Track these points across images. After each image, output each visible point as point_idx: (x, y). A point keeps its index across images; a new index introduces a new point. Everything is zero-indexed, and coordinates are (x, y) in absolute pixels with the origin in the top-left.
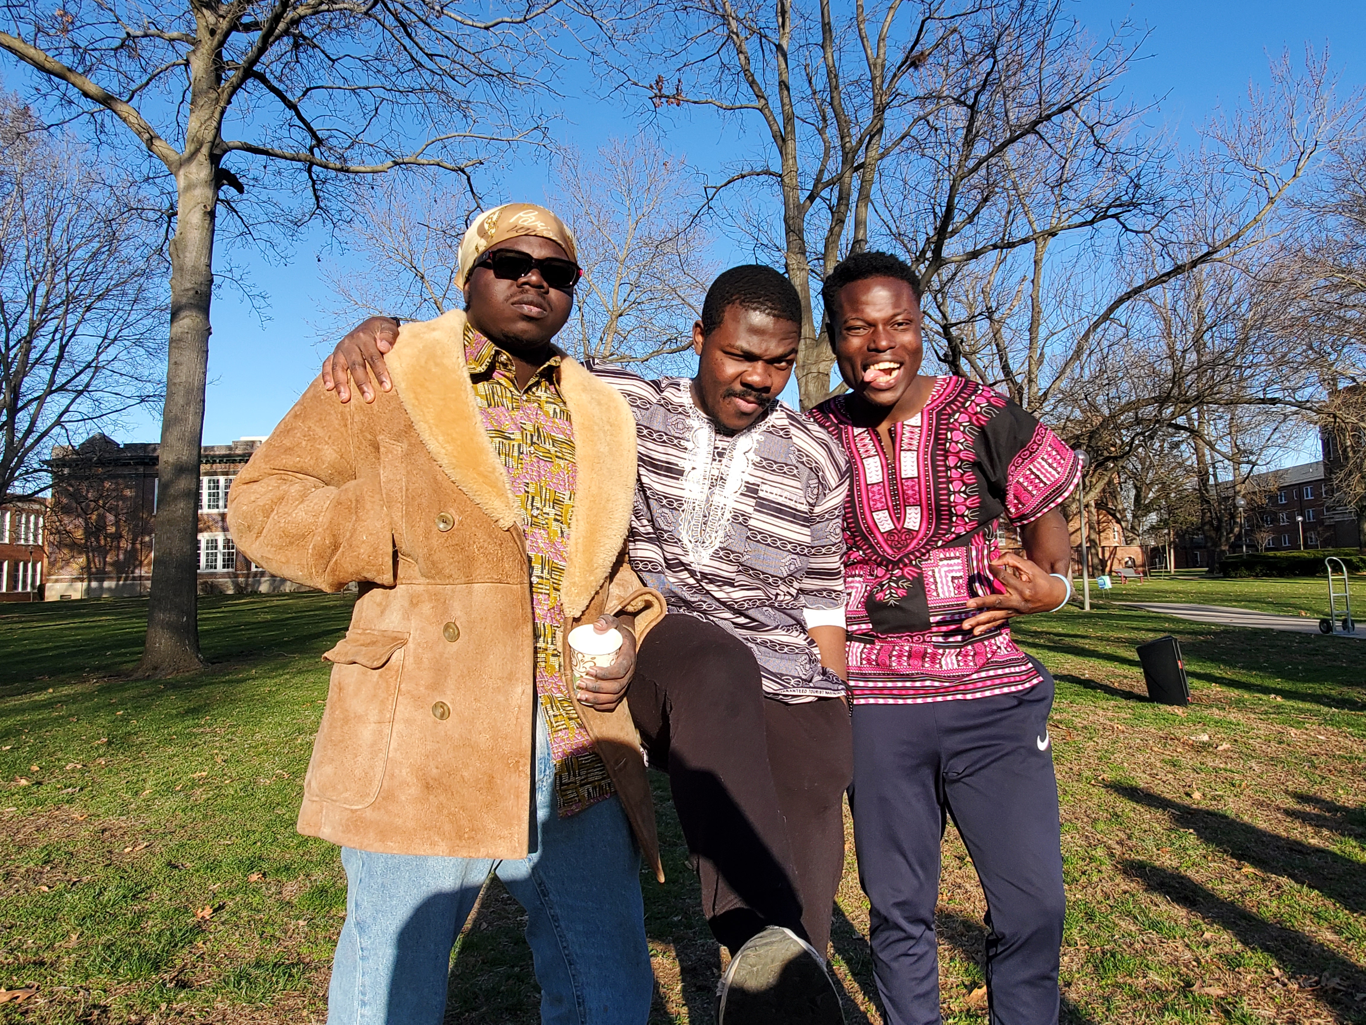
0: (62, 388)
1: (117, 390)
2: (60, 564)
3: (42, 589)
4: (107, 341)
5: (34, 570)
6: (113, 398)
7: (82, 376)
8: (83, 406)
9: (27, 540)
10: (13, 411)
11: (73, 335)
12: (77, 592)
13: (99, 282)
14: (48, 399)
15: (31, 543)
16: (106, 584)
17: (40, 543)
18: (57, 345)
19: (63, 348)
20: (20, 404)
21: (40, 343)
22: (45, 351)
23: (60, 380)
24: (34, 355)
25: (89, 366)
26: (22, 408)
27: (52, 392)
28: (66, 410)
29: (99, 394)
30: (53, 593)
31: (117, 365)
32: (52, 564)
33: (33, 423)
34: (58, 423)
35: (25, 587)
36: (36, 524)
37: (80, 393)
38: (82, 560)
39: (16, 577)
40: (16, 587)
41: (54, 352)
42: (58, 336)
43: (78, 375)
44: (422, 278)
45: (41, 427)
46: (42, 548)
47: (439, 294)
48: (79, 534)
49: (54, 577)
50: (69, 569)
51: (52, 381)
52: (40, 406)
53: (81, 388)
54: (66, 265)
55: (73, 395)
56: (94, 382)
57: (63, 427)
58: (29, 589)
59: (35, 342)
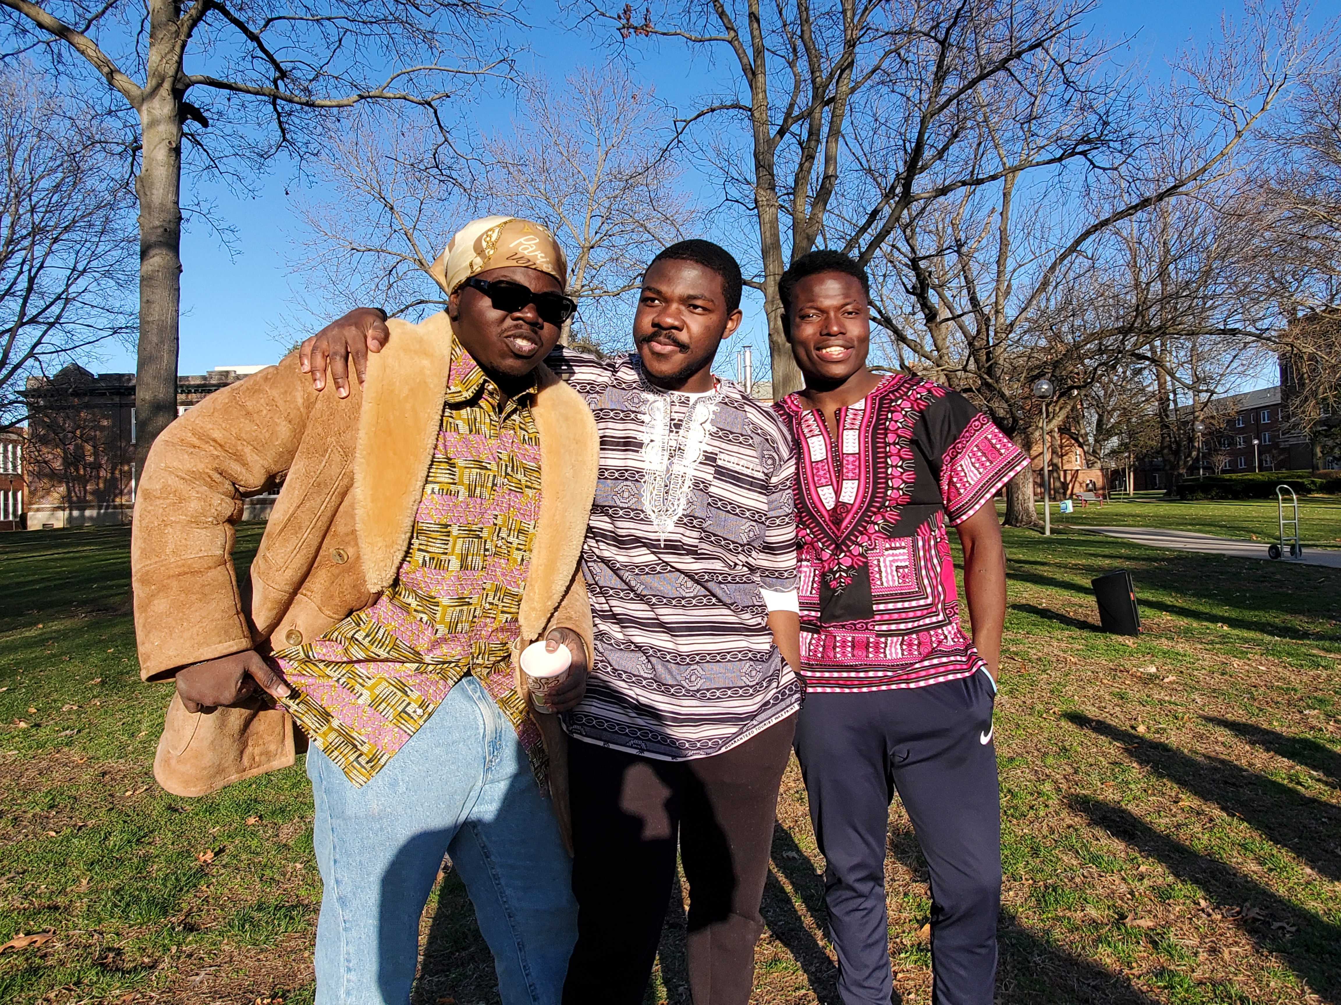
0: (33, 321)
1: (89, 322)
2: (40, 493)
3: (24, 518)
4: (76, 273)
5: (15, 499)
6: (85, 330)
7: (53, 308)
8: (55, 337)
9: (6, 469)
11: (41, 267)
12: (59, 520)
13: (65, 213)
14: (20, 331)
15: (10, 471)
16: (88, 513)
17: (19, 471)
18: (25, 277)
19: (31, 280)
21: (8, 274)
22: (14, 283)
23: (31, 311)
25: (59, 298)
27: (23, 324)
28: (39, 343)
29: (72, 326)
30: (35, 522)
31: (87, 297)
32: (33, 493)
33: (5, 355)
34: (31, 354)
35: (6, 515)
36: (14, 453)
37: (51, 325)
38: (62, 489)
41: (23, 283)
42: (26, 268)
43: (48, 307)
44: (392, 208)
45: (14, 358)
46: (21, 477)
47: (409, 225)
48: (57, 465)
49: (35, 506)
50: (50, 498)
51: (23, 313)
52: (13, 338)
53: (52, 320)
54: (30, 196)
55: (45, 327)
56: (65, 314)
57: (37, 359)
58: (11, 518)
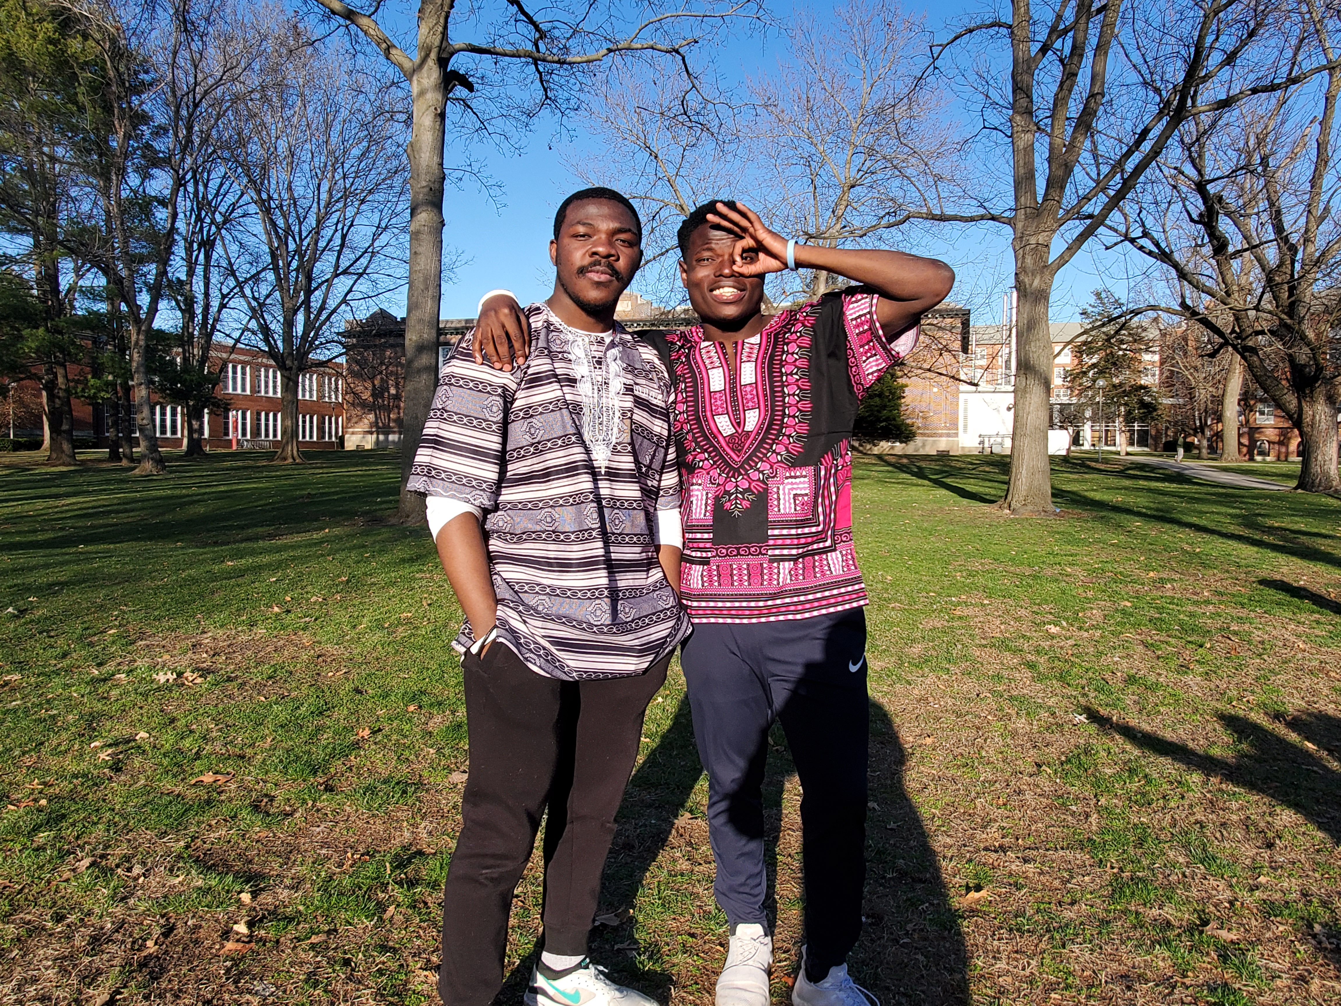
0: (345, 272)
1: (389, 272)
2: (354, 420)
3: (341, 440)
4: (380, 230)
5: (337, 423)
6: (387, 279)
7: (362, 260)
8: (363, 286)
9: (330, 397)
10: (309, 293)
11: (352, 225)
12: (369, 442)
13: (371, 177)
14: (336, 281)
15: (333, 400)
16: (391, 437)
17: (340, 400)
18: (338, 234)
19: (344, 237)
20: (314, 285)
21: (327, 233)
22: (330, 240)
23: (344, 264)
24: (322, 244)
25: (366, 252)
26: (316, 289)
27: (337, 276)
28: (350, 291)
29: (376, 276)
30: (351, 443)
31: (389, 249)
32: (349, 419)
33: (324, 302)
34: (344, 301)
35: (330, 437)
36: (337, 385)
37: (360, 275)
38: (371, 417)
39: (324, 428)
40: (324, 437)
41: (337, 241)
42: (340, 226)
43: (358, 259)
44: (656, 157)
45: (332, 303)
46: (342, 404)
47: (672, 172)
48: (366, 395)
49: (350, 430)
50: (362, 424)
51: (337, 266)
52: (328, 289)
53: (361, 271)
54: (343, 163)
55: (356, 277)
56: (372, 266)
57: (348, 305)
58: (334, 439)
59: (322, 233)
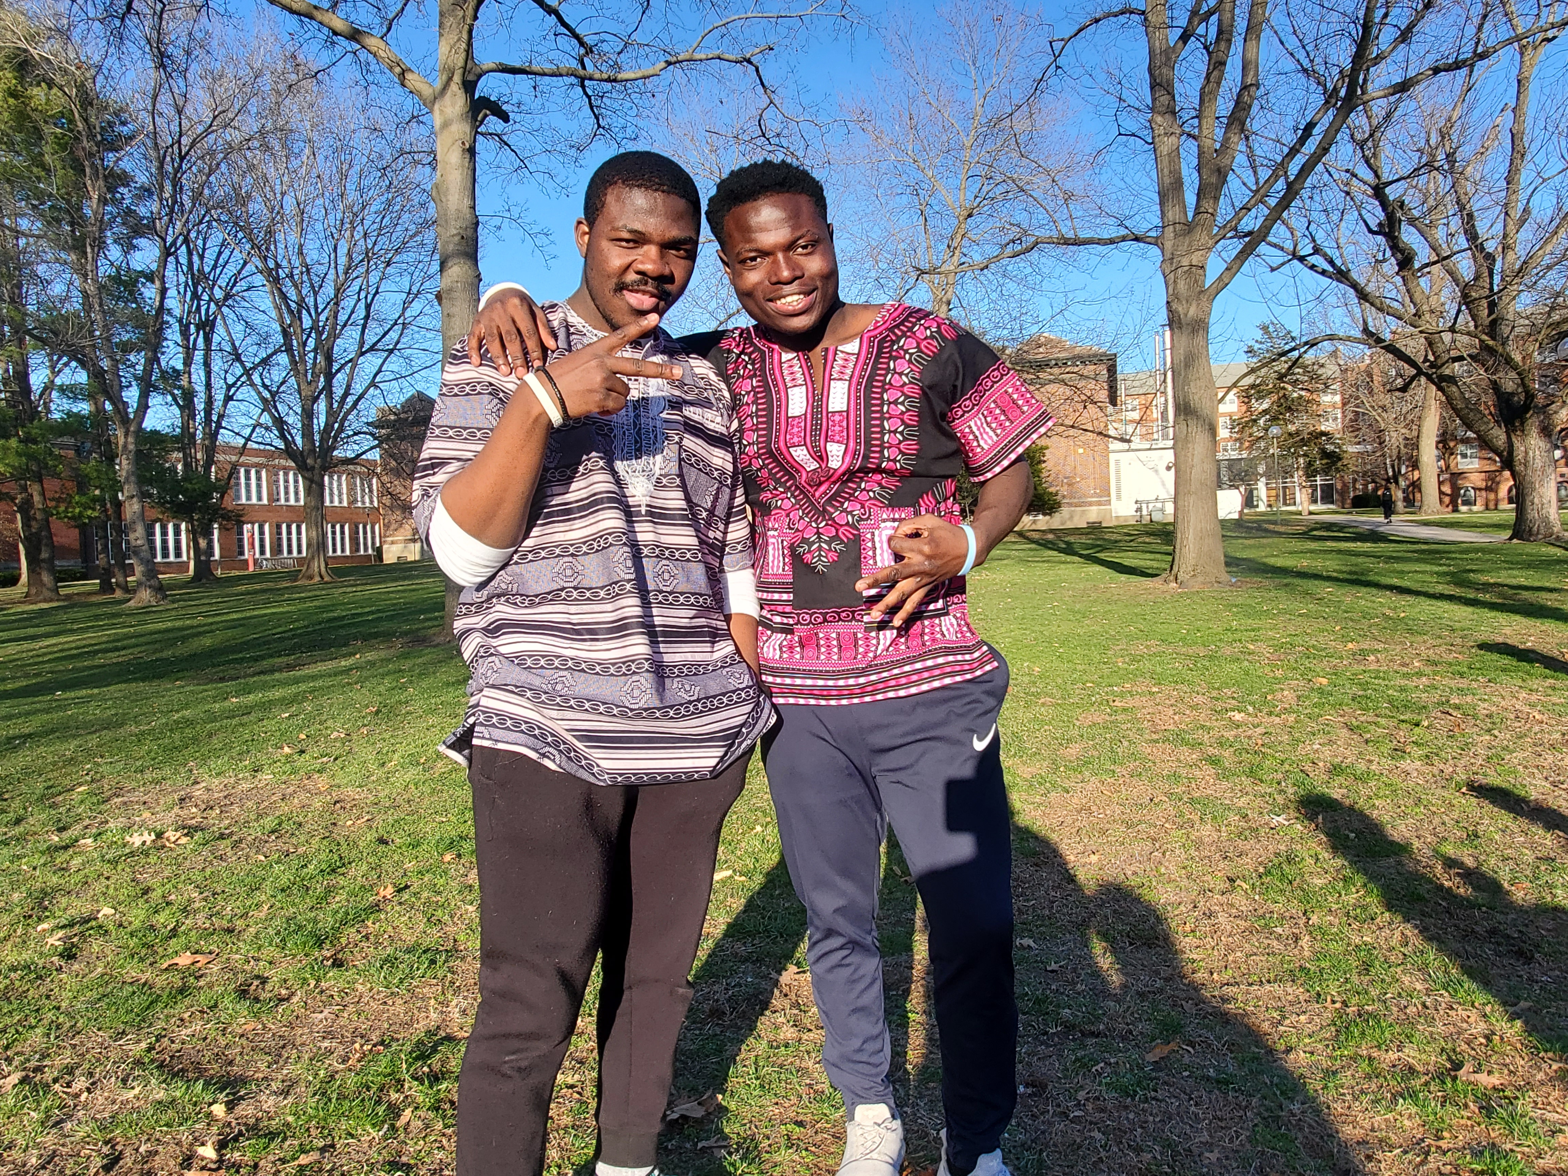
0: (372, 349)
1: (425, 346)
2: (393, 527)
3: (379, 551)
4: (412, 296)
5: (373, 532)
6: (422, 354)
7: (391, 333)
8: (394, 364)
9: (363, 502)
10: (330, 377)
11: (377, 292)
12: (413, 553)
14: (361, 360)
15: (368, 505)
17: (376, 504)
18: (362, 305)
19: (368, 307)
20: (336, 366)
21: (348, 303)
22: (352, 312)
23: (370, 339)
24: (342, 317)
25: (395, 324)
26: (338, 371)
27: (363, 354)
28: (379, 371)
29: (409, 351)
30: (390, 556)
31: (423, 319)
32: (387, 526)
33: (349, 387)
34: (373, 384)
35: (366, 549)
36: (370, 485)
37: (391, 351)
39: (358, 539)
40: (358, 550)
41: (361, 312)
42: (363, 294)
43: (386, 333)
45: (358, 388)
46: (378, 509)
49: (389, 539)
50: (402, 530)
51: (362, 343)
52: (353, 369)
53: (391, 347)
55: (385, 354)
56: (403, 340)
57: (378, 388)
58: (370, 551)
59: (342, 304)
